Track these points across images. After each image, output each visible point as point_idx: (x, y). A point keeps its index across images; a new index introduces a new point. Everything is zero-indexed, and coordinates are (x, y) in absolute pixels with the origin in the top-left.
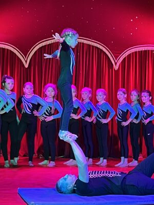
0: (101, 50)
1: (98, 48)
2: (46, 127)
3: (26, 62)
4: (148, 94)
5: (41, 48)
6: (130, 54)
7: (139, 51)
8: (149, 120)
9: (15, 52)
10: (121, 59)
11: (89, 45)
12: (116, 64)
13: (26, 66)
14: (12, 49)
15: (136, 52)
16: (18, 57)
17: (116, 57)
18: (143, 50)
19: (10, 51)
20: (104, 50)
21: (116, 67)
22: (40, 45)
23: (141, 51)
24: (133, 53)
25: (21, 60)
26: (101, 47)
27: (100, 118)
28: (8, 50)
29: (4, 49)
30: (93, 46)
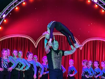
3: (36, 45)
4: (98, 62)
6: (88, 42)
7: (92, 41)
8: (97, 76)
9: (31, 40)
13: (36, 47)
15: (91, 41)
17: (81, 43)
18: (95, 40)
19: (28, 39)
21: (81, 49)
23: (94, 41)
24: (89, 41)
25: (33, 44)
27: (69, 74)
28: (27, 39)
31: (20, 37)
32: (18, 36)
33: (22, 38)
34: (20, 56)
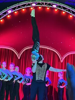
0: (55, 53)
1: (53, 51)
2: (26, 89)
3: (19, 56)
5: (26, 50)
7: (73, 54)
10: (64, 57)
11: (49, 50)
12: (62, 59)
13: (19, 58)
14: (13, 50)
16: (15, 54)
17: (62, 56)
19: (12, 51)
20: (56, 52)
21: (62, 61)
22: (26, 49)
24: (70, 55)
26: (55, 51)
28: (11, 50)
29: (9, 50)
30: (51, 51)
31: (4, 48)
32: (2, 48)
33: (6, 49)
34: (3, 67)
